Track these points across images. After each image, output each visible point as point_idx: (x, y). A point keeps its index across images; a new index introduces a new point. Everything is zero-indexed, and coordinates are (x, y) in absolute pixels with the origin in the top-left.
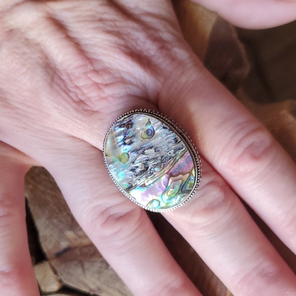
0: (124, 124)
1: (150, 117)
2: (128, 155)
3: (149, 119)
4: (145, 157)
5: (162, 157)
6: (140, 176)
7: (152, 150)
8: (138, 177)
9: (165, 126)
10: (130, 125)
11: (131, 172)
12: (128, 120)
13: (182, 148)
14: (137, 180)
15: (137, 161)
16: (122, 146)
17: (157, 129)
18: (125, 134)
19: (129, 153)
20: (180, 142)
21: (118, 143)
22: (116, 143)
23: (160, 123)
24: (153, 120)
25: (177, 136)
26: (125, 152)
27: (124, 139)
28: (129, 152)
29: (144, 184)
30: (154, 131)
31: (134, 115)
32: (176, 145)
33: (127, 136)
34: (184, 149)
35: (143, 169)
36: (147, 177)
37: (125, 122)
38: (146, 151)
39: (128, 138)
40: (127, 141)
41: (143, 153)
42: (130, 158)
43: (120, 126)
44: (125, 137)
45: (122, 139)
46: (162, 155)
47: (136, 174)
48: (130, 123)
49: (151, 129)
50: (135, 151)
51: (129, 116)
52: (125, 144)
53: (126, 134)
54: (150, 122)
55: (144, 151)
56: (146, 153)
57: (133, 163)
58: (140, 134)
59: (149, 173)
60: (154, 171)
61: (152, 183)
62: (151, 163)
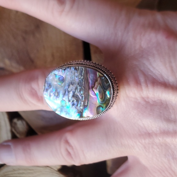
1: (53, 72)
3: (54, 74)
5: (78, 84)
8: (79, 105)
9: (64, 68)
11: (73, 106)
13: (83, 69)
14: (79, 107)
15: (70, 99)
17: (62, 74)
19: (63, 99)
20: (78, 68)
23: (60, 70)
24: (56, 72)
25: (74, 67)
26: (61, 100)
29: (85, 105)
30: (62, 76)
31: (47, 80)
32: (79, 72)
35: (76, 99)
37: (46, 87)
38: (69, 89)
40: (56, 95)
41: (69, 92)
42: (66, 100)
43: (47, 91)
44: (53, 94)
46: (77, 83)
47: (76, 105)
48: (48, 85)
49: (60, 77)
50: (64, 95)
54: (56, 74)
55: (68, 91)
56: (70, 91)
57: (69, 101)
58: (58, 85)
59: (81, 98)
60: (82, 94)
61: (88, 101)
62: (76, 92)
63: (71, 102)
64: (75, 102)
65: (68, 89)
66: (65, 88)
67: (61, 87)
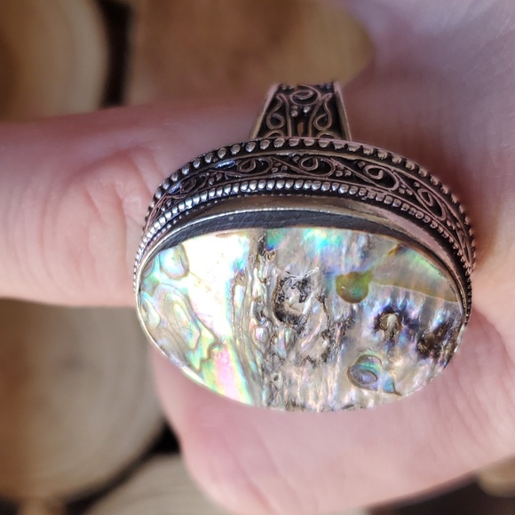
0: (441, 339)
2: (354, 301)
3: (399, 394)
5: (283, 361)
6: (272, 290)
7: (316, 354)
8: (273, 283)
10: (428, 348)
14: (270, 276)
16: (389, 300)
18: (414, 325)
19: (355, 307)
21: (407, 296)
22: (411, 291)
26: (367, 300)
27: (402, 315)
28: (361, 308)
32: (285, 400)
33: (404, 326)
35: (286, 306)
36: (257, 300)
38: (326, 343)
39: (397, 327)
42: (340, 300)
45: (409, 310)
46: (288, 363)
50: (349, 324)
52: (388, 310)
53: (411, 326)
56: (321, 338)
57: (322, 299)
58: (381, 357)
59: (266, 312)
60: (259, 326)
61: (233, 299)
62: (287, 333)
63: (312, 295)
64: (293, 295)
65: (331, 343)
66: (343, 346)
67: (362, 351)
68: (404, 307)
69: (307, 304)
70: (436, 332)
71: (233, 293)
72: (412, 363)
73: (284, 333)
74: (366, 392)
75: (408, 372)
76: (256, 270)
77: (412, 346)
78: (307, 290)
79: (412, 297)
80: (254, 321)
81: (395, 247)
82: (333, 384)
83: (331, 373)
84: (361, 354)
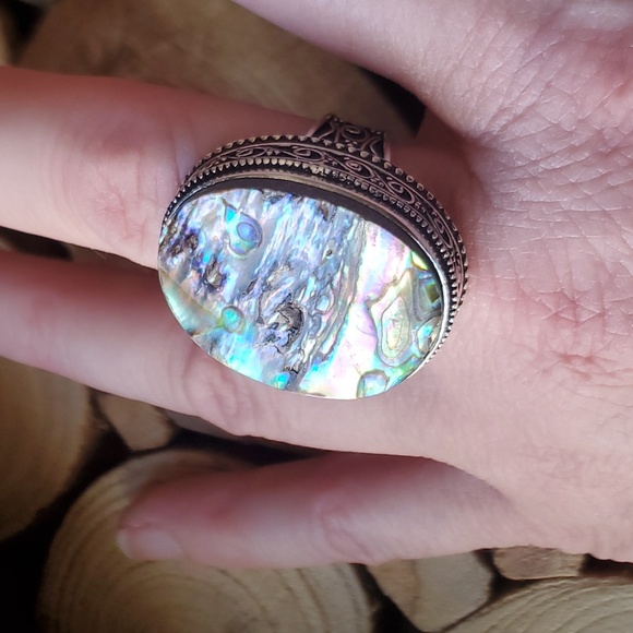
0: (177, 242)
1: (225, 194)
2: (235, 309)
3: (224, 201)
4: (277, 296)
5: (315, 273)
6: (297, 341)
7: (282, 269)
8: (294, 347)
9: (273, 194)
10: (190, 238)
11: (270, 343)
12: (178, 226)
13: (351, 223)
14: (294, 353)
15: (266, 314)
16: (209, 297)
17: (258, 215)
18: (196, 264)
19: (236, 303)
20: (336, 210)
21: (195, 292)
22: (192, 295)
23: (254, 194)
24: (235, 196)
25: (318, 202)
26: (225, 305)
27: (203, 279)
28: (232, 301)
29: (319, 354)
30: (255, 222)
31: (186, 209)
32: (331, 226)
33: (203, 267)
34: (356, 221)
35: (291, 322)
36: (313, 336)
37: (176, 236)
38: (270, 279)
39: (209, 270)
40: (211, 280)
41: (267, 287)
42: (245, 314)
43: (174, 252)
44: (200, 271)
45: (197, 280)
46: (312, 267)
47: (284, 342)
48: (187, 233)
49: (245, 219)
50: (245, 290)
51: (175, 218)
52: (212, 288)
53: (198, 264)
54: (231, 206)
55: (265, 284)
56: (273, 284)
57: (260, 321)
58: (228, 248)
59: (311, 324)
60: (321, 313)
61: (335, 343)
62: (299, 299)
63: (266, 327)
64: (282, 332)
65: (266, 278)
66: (256, 271)
67: (242, 260)
68: (200, 285)
69: (273, 320)
70: (181, 251)
71: (332, 349)
72: (205, 229)
73: (303, 300)
74: (252, 214)
75: (210, 221)
76: (305, 361)
77: (201, 246)
78: (268, 333)
79: (192, 291)
80: (324, 319)
81: (195, 336)
82: (278, 232)
83: (276, 248)
84: (244, 257)
